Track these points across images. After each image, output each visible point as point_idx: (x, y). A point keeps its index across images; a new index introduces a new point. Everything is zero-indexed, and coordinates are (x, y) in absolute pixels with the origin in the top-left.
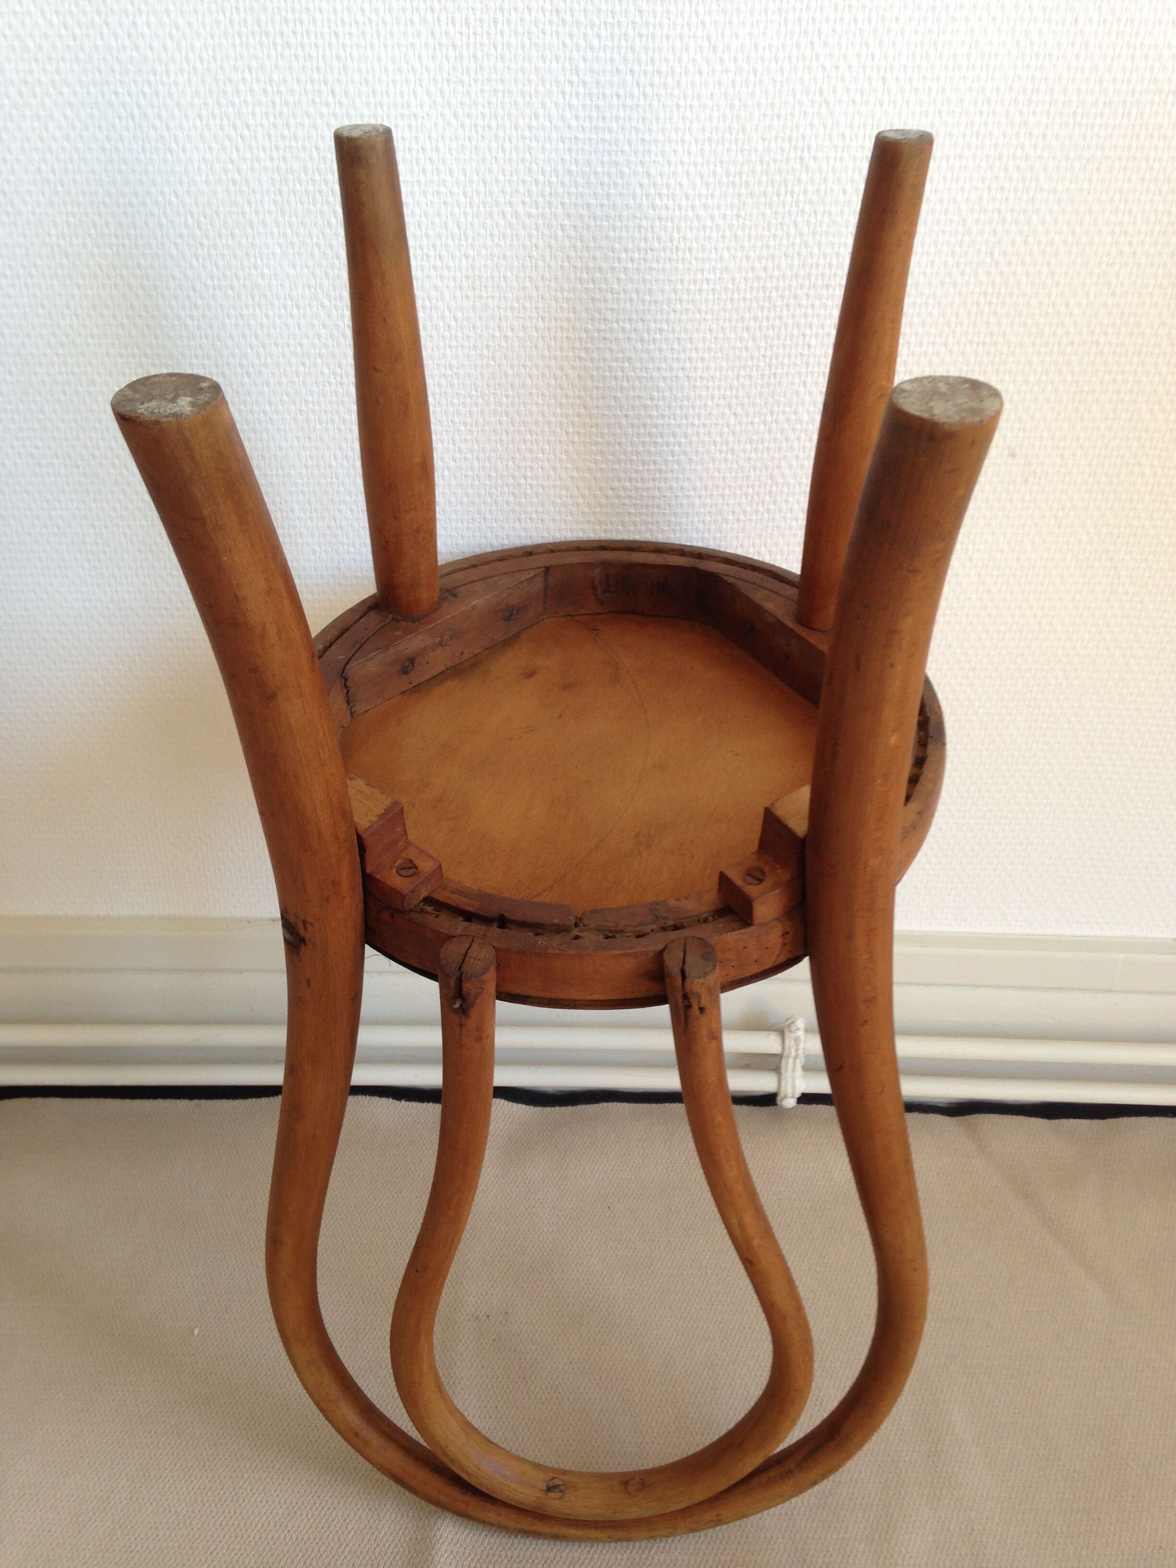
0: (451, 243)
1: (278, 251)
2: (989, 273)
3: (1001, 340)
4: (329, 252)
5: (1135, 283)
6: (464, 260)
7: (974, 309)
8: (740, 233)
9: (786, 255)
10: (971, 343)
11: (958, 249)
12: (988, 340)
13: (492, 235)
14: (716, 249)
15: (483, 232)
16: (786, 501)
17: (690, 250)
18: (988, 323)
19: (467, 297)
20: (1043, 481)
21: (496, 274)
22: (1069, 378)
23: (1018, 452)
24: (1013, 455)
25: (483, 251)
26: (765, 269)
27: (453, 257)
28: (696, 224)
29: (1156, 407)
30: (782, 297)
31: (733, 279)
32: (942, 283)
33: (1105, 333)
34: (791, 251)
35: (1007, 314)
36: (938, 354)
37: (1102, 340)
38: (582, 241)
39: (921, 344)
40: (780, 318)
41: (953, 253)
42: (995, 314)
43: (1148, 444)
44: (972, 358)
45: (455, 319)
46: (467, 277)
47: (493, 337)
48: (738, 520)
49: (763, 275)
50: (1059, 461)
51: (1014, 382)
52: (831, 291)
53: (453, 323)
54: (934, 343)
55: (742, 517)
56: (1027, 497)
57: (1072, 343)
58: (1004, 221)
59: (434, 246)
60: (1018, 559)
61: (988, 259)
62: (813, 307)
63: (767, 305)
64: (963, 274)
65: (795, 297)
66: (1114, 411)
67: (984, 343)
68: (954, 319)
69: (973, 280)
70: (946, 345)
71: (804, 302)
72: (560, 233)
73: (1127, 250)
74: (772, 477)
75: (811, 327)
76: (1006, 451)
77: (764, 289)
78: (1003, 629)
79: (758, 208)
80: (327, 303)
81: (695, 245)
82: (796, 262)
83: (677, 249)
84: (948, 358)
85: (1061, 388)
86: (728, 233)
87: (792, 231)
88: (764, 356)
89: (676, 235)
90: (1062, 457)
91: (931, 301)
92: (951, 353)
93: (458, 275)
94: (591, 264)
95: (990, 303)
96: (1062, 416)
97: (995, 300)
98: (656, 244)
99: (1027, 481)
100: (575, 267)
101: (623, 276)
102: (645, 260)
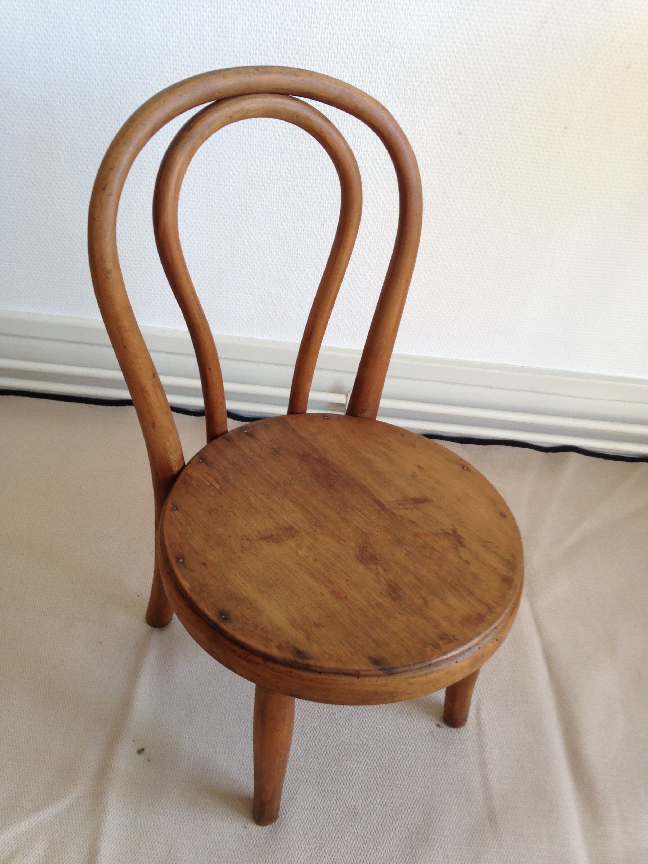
0: (213, 10)
1: (136, 7)
2: (451, 47)
3: (456, 78)
4: (159, 10)
5: (515, 57)
6: (219, 18)
7: (445, 63)
8: (342, 17)
9: (362, 30)
10: (443, 78)
12: (450, 78)
13: (231, 8)
14: (331, 24)
15: (228, 6)
16: (360, 146)
17: (319, 23)
18: (451, 70)
19: (220, 36)
20: (473, 146)
21: (233, 26)
22: (485, 99)
23: (462, 132)
24: (460, 133)
25: (228, 15)
26: (353, 35)
27: (214, 17)
28: (322, 11)
29: (523, 116)
30: (360, 49)
31: (338, 38)
32: (431, 49)
33: (502, 79)
34: (364, 28)
35: (459, 67)
36: (428, 83)
37: (500, 83)
38: (272, 15)
39: (421, 77)
40: (359, 59)
41: (436, 35)
42: (454, 66)
43: (519, 133)
44: (443, 86)
45: (214, 46)
46: (220, 27)
47: (231, 55)
49: (351, 38)
50: (480, 138)
51: (461, 99)
52: (381, 48)
53: (213, 48)
54: (426, 77)
56: (466, 153)
57: (487, 83)
58: (459, 23)
59: (206, 11)
60: (461, 183)
61: (451, 40)
62: (373, 55)
64: (440, 46)
65: (366, 50)
66: (505, 116)
67: (448, 79)
68: (435, 67)
69: (444, 49)
70: (432, 78)
71: (369, 52)
72: (262, 10)
73: (512, 41)
74: (353, 134)
76: (457, 131)
77: (352, 44)
78: (453, 215)
79: (350, 6)
80: (157, 33)
81: (322, 21)
82: (366, 33)
83: (314, 22)
84: (432, 84)
85: (482, 103)
86: (336, 17)
87: (365, 19)
88: (351, 76)
89: (313, 16)
90: (481, 136)
91: (426, 57)
92: (434, 82)
93: (216, 25)
94: (275, 25)
95: (452, 61)
96: (482, 117)
97: (453, 59)
98: (304, 19)
99: (466, 146)
100: (268, 26)
101: (289, 33)
102: (299, 26)
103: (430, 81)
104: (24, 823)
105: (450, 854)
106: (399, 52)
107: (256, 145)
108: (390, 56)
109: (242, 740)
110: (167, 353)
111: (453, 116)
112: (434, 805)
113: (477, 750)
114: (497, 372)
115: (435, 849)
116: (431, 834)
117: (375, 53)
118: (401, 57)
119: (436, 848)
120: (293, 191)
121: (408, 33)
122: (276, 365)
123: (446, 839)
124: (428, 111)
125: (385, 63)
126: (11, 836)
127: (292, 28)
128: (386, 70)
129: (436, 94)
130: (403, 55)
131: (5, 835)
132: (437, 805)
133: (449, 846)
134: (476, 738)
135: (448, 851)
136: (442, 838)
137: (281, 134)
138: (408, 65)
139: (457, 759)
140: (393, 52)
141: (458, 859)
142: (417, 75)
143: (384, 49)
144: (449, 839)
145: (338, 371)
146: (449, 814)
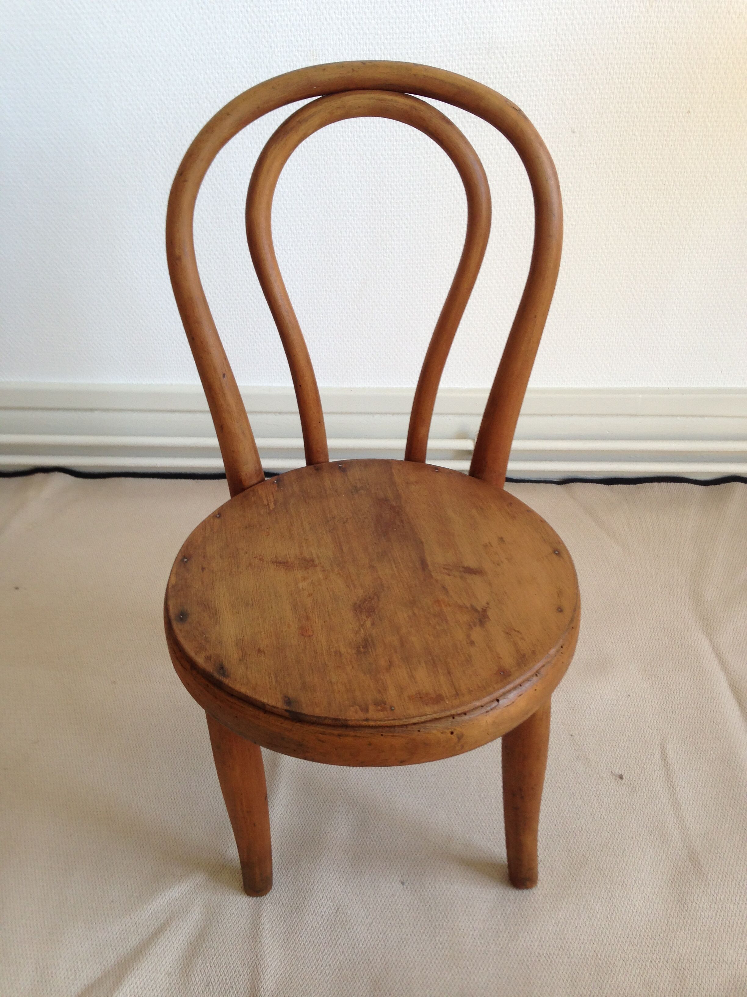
0: (302, 34)
1: (223, 41)
2: (556, 40)
3: (564, 73)
4: (246, 40)
5: (625, 42)
6: (308, 42)
7: (550, 58)
8: (436, 24)
9: (459, 34)
10: (550, 75)
11: (540, 28)
12: (558, 73)
13: (321, 29)
14: (426, 32)
15: (316, 28)
17: (413, 32)
18: (557, 65)
20: (589, 145)
21: (323, 48)
22: (598, 92)
23: (576, 130)
24: (574, 132)
25: (317, 37)
26: (449, 41)
27: (303, 40)
28: (416, 20)
29: (641, 105)
30: (458, 55)
31: (435, 46)
32: (534, 45)
33: (613, 68)
34: (461, 32)
35: (566, 60)
36: (534, 81)
37: (612, 72)
38: (363, 30)
39: (526, 77)
40: (458, 65)
41: (538, 30)
42: (560, 60)
43: (638, 124)
44: (551, 83)
46: (310, 50)
48: (443, 170)
49: (449, 44)
50: (596, 134)
51: (572, 94)
54: (532, 76)
55: (445, 168)
56: (582, 153)
57: (598, 74)
58: (561, 14)
60: (579, 186)
61: (555, 33)
62: (473, 59)
63: (451, 59)
64: (543, 40)
66: (621, 107)
67: (556, 75)
68: (540, 64)
69: (548, 43)
70: (537, 76)
71: (469, 57)
72: (352, 27)
73: (620, 26)
75: (472, 69)
76: (570, 130)
78: (574, 223)
79: (444, 11)
80: (245, 65)
81: (416, 31)
82: (464, 37)
83: (407, 33)
84: (539, 83)
85: (594, 97)
86: (431, 24)
87: (461, 22)
89: (406, 26)
90: (597, 132)
91: (529, 54)
92: (540, 80)
93: (306, 49)
94: (367, 42)
95: (557, 55)
96: (596, 111)
97: (559, 53)
98: (397, 31)
99: (581, 145)
100: (360, 43)
101: (382, 47)
102: (393, 39)
103: (536, 79)
104: (176, 888)
105: (650, 898)
106: (500, 53)
107: (355, 172)
108: (491, 58)
109: (402, 794)
110: (274, 413)
111: (564, 114)
112: (626, 848)
113: (667, 791)
114: (640, 396)
115: (634, 893)
116: (627, 878)
117: (475, 57)
118: (503, 57)
119: (634, 891)
120: (398, 218)
121: (508, 32)
122: (393, 414)
123: (644, 883)
124: (537, 113)
125: (487, 67)
126: (164, 902)
127: (386, 41)
128: (487, 73)
129: (544, 93)
130: (505, 55)
131: (158, 901)
132: (630, 849)
133: (649, 890)
134: (664, 779)
135: (648, 894)
136: (640, 882)
137: (381, 157)
138: (510, 65)
139: (646, 801)
140: (494, 53)
141: (660, 903)
142: (522, 74)
143: (484, 52)
144: (647, 883)
145: (461, 414)
146: (644, 857)
